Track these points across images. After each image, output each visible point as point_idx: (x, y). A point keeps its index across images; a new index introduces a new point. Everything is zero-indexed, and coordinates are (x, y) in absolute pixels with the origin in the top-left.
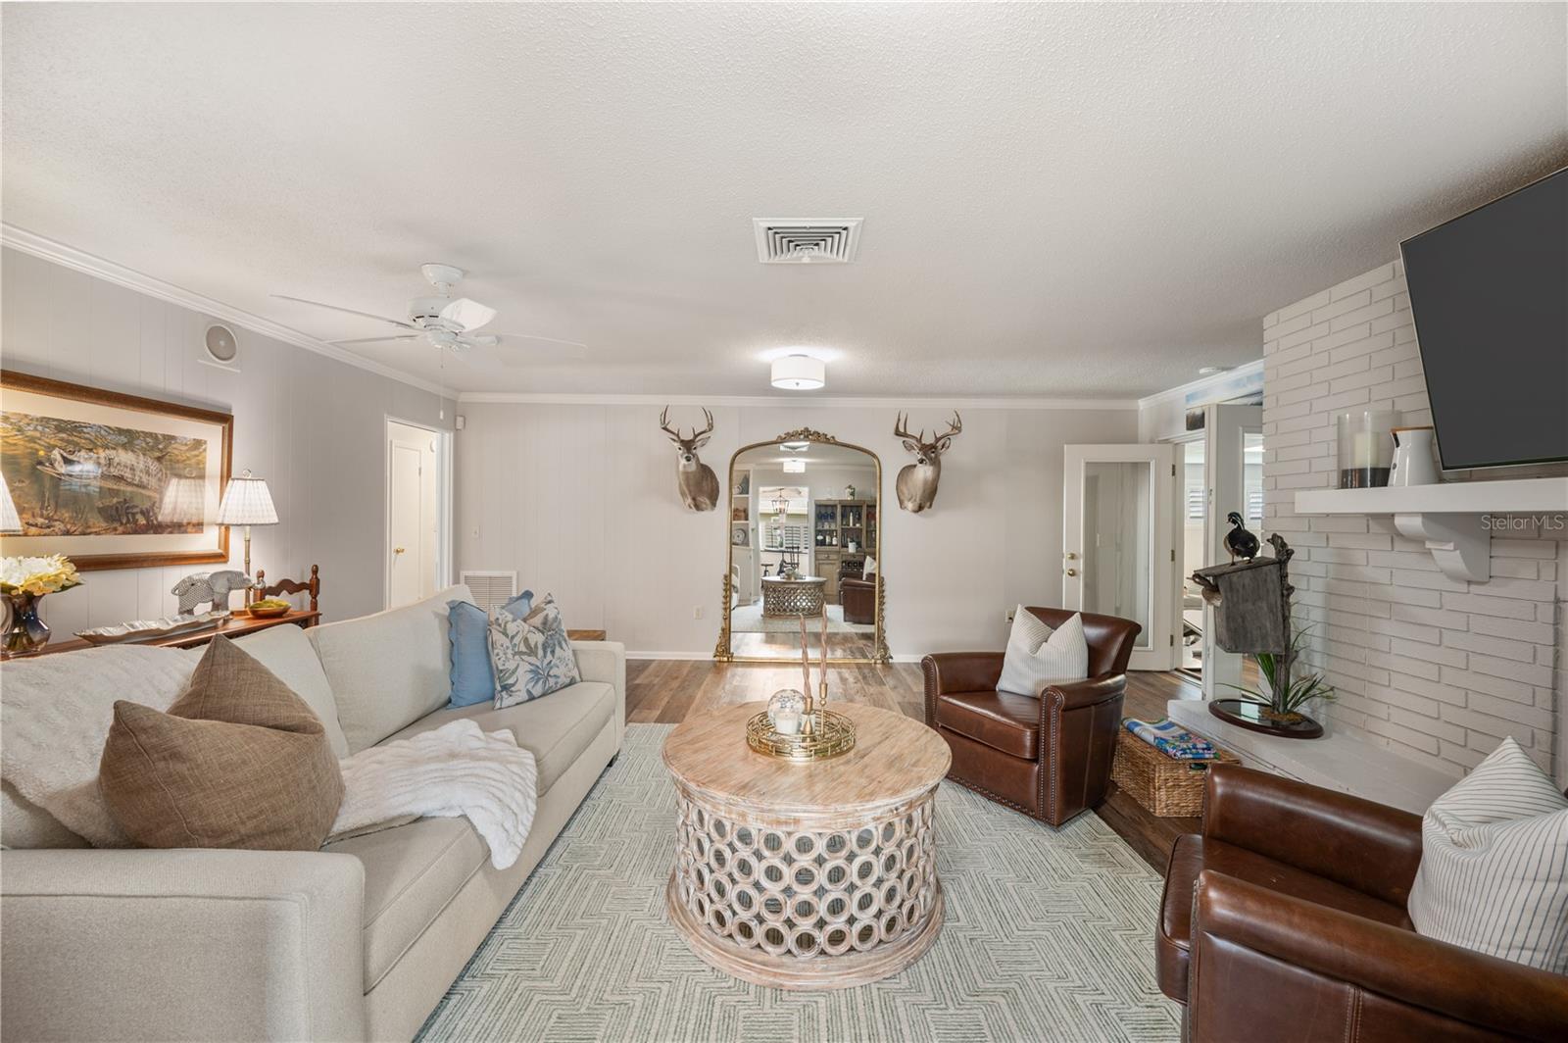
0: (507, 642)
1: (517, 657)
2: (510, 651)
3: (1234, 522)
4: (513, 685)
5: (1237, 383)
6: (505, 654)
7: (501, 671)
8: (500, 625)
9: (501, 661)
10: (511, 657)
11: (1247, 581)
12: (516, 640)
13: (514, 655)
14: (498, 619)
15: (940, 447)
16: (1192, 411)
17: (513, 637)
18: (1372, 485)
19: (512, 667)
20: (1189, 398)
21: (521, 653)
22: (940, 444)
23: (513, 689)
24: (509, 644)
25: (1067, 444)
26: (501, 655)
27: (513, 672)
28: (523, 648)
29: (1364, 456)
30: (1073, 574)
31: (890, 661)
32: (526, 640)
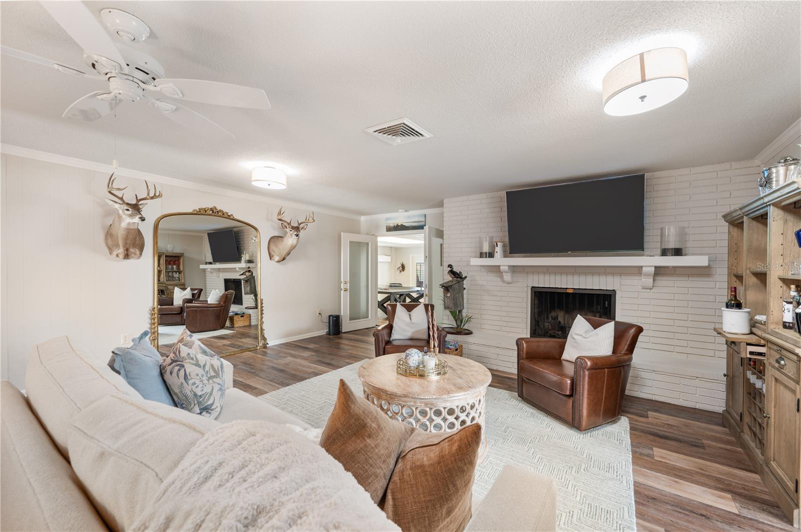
0: (200, 371)
1: (211, 381)
2: (205, 378)
3: (451, 268)
4: (212, 404)
5: (409, 217)
6: (202, 381)
7: (201, 396)
8: (192, 359)
9: (199, 388)
10: (206, 382)
11: (457, 287)
12: (207, 368)
13: (208, 381)
14: (189, 354)
15: (301, 228)
16: (389, 224)
17: (204, 366)
18: (489, 257)
19: (209, 391)
20: (387, 219)
21: (212, 377)
22: (301, 226)
23: (213, 407)
24: (203, 372)
25: (343, 232)
26: (198, 382)
27: (211, 394)
28: (213, 374)
29: (486, 249)
30: (346, 290)
31: (267, 345)
32: (212, 366)
